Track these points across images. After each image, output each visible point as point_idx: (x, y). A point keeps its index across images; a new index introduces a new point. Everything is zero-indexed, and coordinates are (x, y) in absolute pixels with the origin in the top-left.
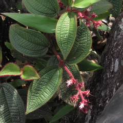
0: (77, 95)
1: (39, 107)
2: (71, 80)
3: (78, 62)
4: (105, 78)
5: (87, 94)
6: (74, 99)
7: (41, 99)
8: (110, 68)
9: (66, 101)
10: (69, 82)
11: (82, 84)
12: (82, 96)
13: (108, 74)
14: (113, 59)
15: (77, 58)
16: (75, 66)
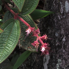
0: (37, 41)
1: (6, 57)
2: (29, 29)
3: (30, 13)
4: (56, 21)
5: (45, 38)
6: (35, 45)
7: (7, 50)
8: (59, 11)
9: (26, 49)
10: (28, 31)
12: (41, 41)
13: (59, 16)
14: (61, 3)
15: (29, 9)
16: (28, 16)
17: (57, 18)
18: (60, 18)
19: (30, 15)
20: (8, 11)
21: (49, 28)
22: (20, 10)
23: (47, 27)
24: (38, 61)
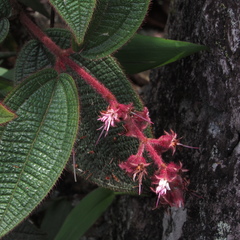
0: (139, 155)
1: (26, 213)
2: (112, 111)
3: (115, 49)
4: (210, 80)
5: (172, 144)
6: (134, 168)
7: (28, 187)
8: (225, 43)
9: (99, 181)
10: (109, 118)
11: (145, 116)
12: (155, 154)
13: (223, 62)
14: (231, 12)
15: (111, 34)
16: (108, 59)
17: (217, 70)
18: (226, 70)
19: (115, 55)
20: (32, 42)
21: (184, 105)
22: (80, 39)
23: (178, 100)
24: (141, 226)
